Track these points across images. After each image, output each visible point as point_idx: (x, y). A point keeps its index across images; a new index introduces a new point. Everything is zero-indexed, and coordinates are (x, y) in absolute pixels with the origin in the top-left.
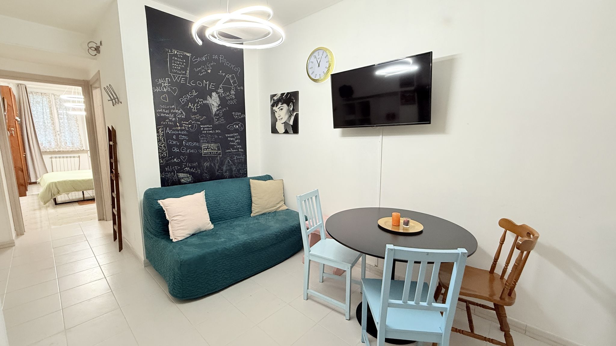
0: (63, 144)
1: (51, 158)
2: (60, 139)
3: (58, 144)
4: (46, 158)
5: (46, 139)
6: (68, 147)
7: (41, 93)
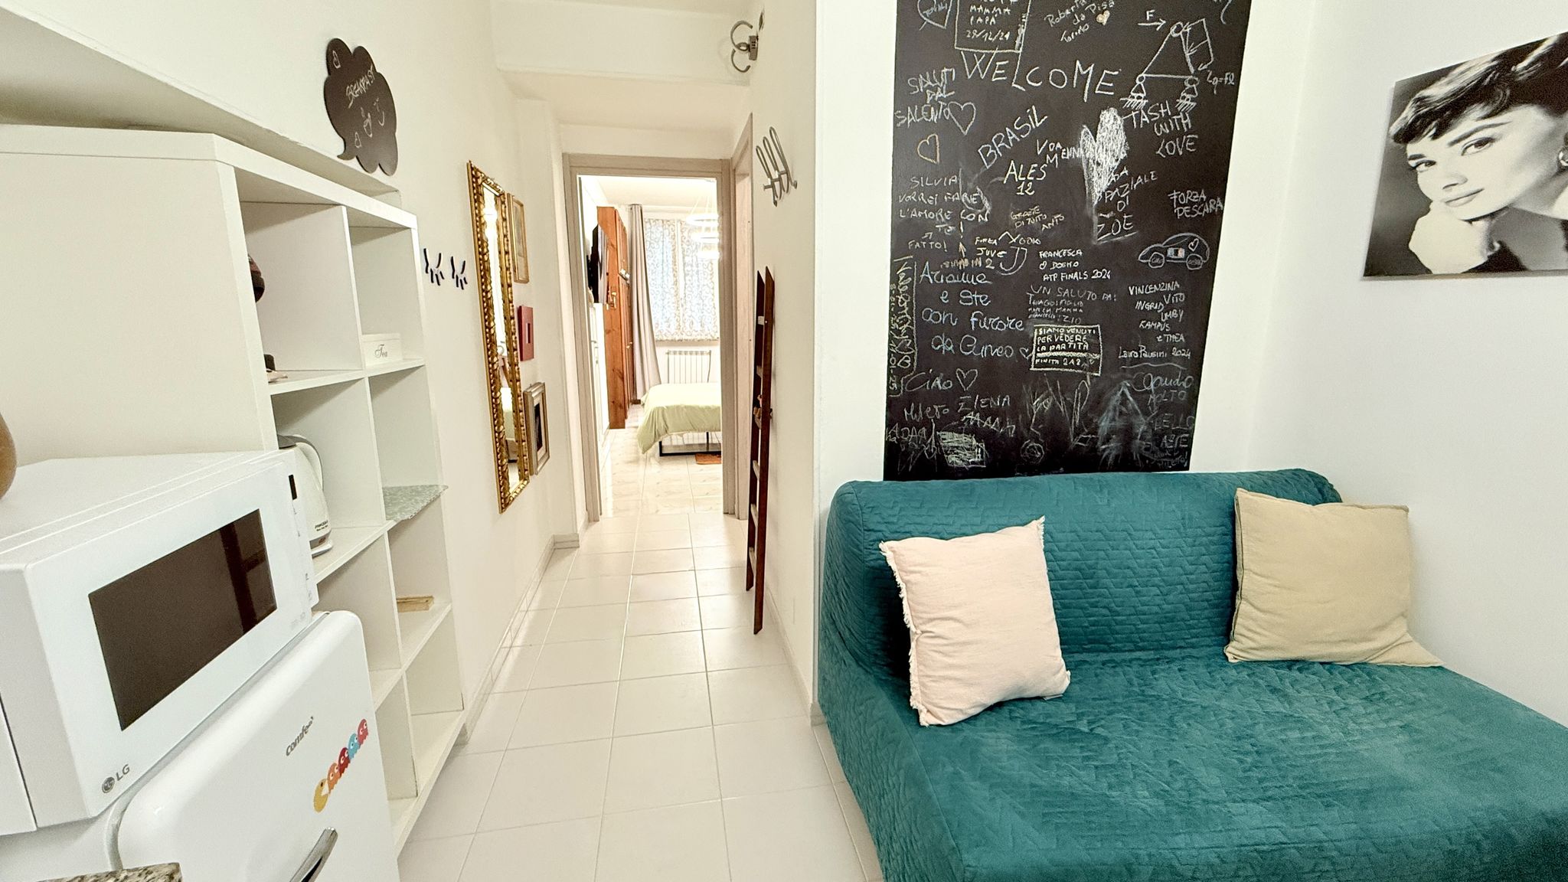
0: (687, 325)
1: (668, 353)
2: (684, 315)
3: (679, 325)
4: (661, 351)
5: (663, 315)
6: (694, 333)
7: (662, 220)
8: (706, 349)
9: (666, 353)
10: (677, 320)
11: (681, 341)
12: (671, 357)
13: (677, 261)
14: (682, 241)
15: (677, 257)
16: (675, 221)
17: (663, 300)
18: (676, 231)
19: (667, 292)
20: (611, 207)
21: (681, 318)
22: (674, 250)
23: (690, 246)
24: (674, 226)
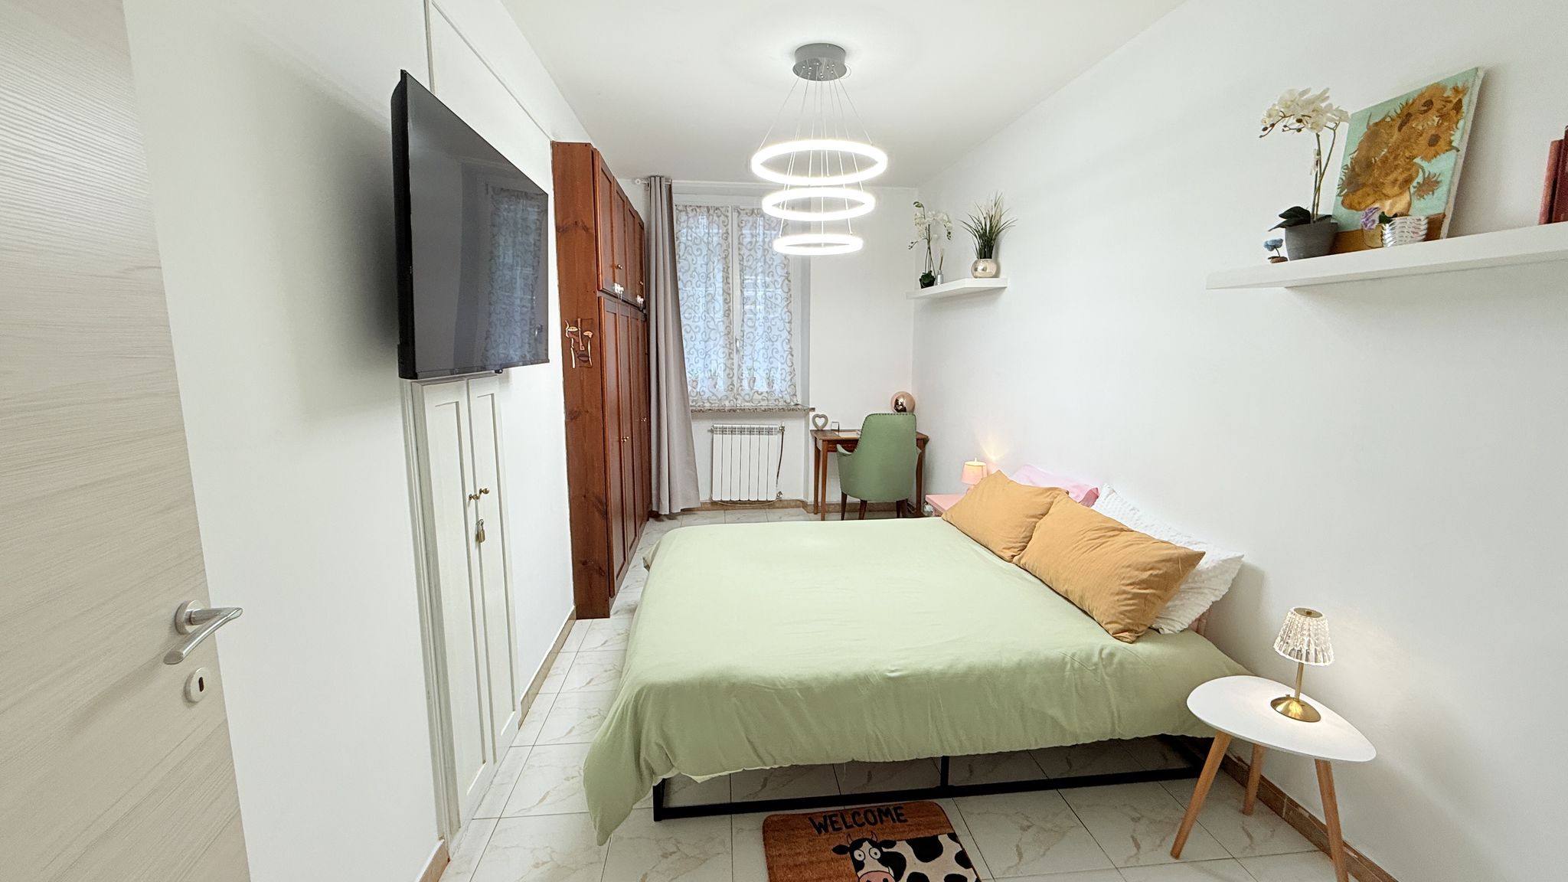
1: (712, 431)
3: (732, 384)
7: (708, 207)
8: (775, 424)
9: (709, 431)
10: (729, 374)
11: (734, 411)
12: (717, 437)
13: (730, 276)
14: (739, 243)
15: (730, 269)
16: (730, 209)
17: (706, 342)
18: (730, 226)
19: (714, 329)
20: (586, 145)
21: (735, 371)
22: (726, 257)
23: (753, 252)
24: (727, 216)
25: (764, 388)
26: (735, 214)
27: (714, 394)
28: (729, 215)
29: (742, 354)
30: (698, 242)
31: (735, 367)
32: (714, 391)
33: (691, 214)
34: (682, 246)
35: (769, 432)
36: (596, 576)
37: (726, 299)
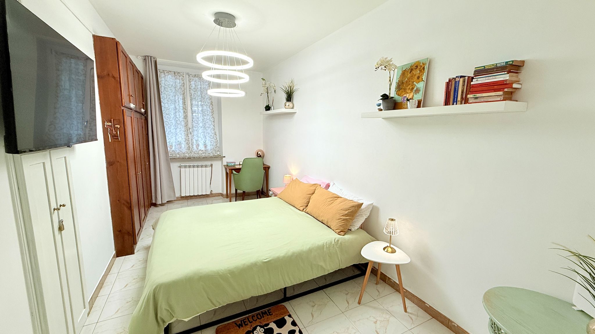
1: (180, 167)
3: (189, 147)
4: (174, 166)
5: (176, 139)
6: (200, 152)
7: (174, 72)
8: (208, 163)
9: (178, 167)
10: (188, 143)
11: (190, 158)
12: (183, 170)
13: (186, 102)
14: (190, 88)
15: (186, 99)
16: (185, 74)
17: (176, 129)
18: (185, 81)
19: (180, 124)
20: (113, 39)
21: (190, 141)
22: (184, 94)
23: (196, 92)
24: (184, 77)
25: (203, 149)
26: (187, 76)
27: (181, 151)
28: (185, 76)
29: (193, 134)
30: (170, 86)
31: (190, 140)
32: (181, 150)
33: (166, 74)
34: (163, 88)
35: (206, 166)
36: (126, 237)
37: (185, 111)
